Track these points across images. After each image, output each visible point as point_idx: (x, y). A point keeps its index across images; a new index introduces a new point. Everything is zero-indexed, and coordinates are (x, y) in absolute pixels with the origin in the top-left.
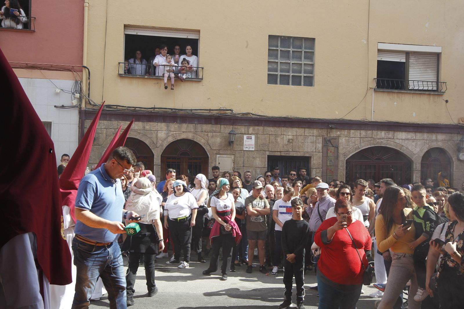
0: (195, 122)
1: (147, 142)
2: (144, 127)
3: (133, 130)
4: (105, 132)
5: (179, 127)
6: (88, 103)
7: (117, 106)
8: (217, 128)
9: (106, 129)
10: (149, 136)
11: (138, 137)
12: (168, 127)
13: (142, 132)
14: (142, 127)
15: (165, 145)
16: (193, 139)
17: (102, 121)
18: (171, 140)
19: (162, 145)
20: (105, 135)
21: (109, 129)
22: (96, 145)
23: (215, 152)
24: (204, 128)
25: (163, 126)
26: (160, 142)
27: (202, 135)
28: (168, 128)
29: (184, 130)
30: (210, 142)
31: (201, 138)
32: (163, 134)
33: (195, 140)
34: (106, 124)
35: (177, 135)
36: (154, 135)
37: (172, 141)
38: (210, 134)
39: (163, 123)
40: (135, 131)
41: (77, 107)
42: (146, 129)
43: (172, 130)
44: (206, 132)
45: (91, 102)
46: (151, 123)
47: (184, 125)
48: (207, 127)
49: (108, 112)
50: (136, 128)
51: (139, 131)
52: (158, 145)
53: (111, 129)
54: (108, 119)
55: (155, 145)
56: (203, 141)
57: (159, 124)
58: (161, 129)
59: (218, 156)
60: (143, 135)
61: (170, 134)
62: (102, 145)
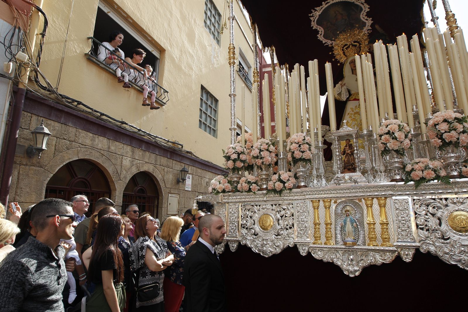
0: (156, 152)
1: (110, 170)
2: (109, 148)
3: (96, 149)
4: (54, 143)
5: (143, 154)
6: (34, 80)
7: (79, 103)
8: (171, 162)
9: (57, 138)
10: (113, 161)
11: (100, 161)
12: (133, 152)
13: (106, 154)
14: (106, 147)
15: (129, 177)
16: (152, 173)
17: (52, 122)
18: (134, 171)
19: (125, 177)
20: (54, 147)
21: (62, 139)
22: (34, 166)
23: (168, 191)
24: (162, 161)
25: (129, 150)
26: (124, 172)
27: (160, 169)
28: (133, 154)
29: (147, 161)
30: (165, 178)
31: (159, 172)
32: (128, 161)
33: (154, 174)
34: (57, 128)
35: (141, 165)
36: (119, 161)
37: (135, 173)
38: (166, 169)
39: (129, 147)
40: (98, 150)
41: (10, 79)
42: (110, 150)
43: (137, 158)
44: (163, 166)
45: (40, 79)
46: (117, 143)
47: (147, 154)
48: (164, 160)
49: (66, 109)
50: (100, 146)
51: (102, 152)
52: (122, 176)
53: (65, 139)
54: (62, 120)
55: (118, 174)
56: (160, 176)
57: (125, 146)
58: (127, 154)
59: (170, 195)
60: (106, 159)
61: (135, 163)
62: (46, 166)
